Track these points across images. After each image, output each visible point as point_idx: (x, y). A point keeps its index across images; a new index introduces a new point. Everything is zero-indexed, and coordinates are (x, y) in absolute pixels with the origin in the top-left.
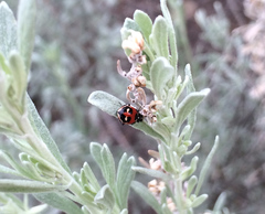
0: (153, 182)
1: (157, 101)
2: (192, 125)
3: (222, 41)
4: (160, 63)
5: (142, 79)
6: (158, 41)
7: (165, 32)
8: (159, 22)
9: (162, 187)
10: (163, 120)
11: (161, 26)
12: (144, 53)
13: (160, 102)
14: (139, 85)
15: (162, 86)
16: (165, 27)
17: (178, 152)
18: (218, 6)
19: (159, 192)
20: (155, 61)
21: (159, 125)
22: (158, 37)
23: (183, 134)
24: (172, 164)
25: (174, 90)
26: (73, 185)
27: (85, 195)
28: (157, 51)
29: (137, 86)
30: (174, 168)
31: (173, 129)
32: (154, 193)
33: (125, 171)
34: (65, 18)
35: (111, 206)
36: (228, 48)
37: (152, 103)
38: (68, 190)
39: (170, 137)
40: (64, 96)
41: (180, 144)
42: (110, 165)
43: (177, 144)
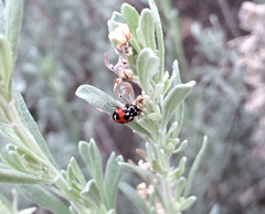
0: (142, 185)
1: (144, 96)
2: (179, 123)
3: (218, 53)
4: (146, 54)
5: (129, 72)
6: (145, 34)
7: (151, 25)
8: (146, 14)
9: (151, 190)
10: (150, 115)
11: (148, 18)
12: (130, 45)
13: (147, 97)
14: (126, 79)
15: (149, 79)
16: (152, 19)
17: (165, 151)
18: (213, 19)
19: (148, 196)
20: (141, 52)
21: (146, 120)
22: (145, 29)
23: (171, 131)
24: (160, 163)
25: (161, 85)
26: (59, 180)
27: (71, 191)
28: (144, 44)
29: (124, 80)
30: (162, 167)
31: (161, 125)
32: (143, 197)
33: (113, 171)
34: (63, 31)
35: (98, 205)
36: (223, 61)
37: (139, 97)
38: (54, 185)
39: (158, 134)
40: (60, 110)
41: (168, 142)
42: (97, 161)
43: (164, 142)
